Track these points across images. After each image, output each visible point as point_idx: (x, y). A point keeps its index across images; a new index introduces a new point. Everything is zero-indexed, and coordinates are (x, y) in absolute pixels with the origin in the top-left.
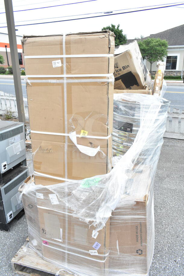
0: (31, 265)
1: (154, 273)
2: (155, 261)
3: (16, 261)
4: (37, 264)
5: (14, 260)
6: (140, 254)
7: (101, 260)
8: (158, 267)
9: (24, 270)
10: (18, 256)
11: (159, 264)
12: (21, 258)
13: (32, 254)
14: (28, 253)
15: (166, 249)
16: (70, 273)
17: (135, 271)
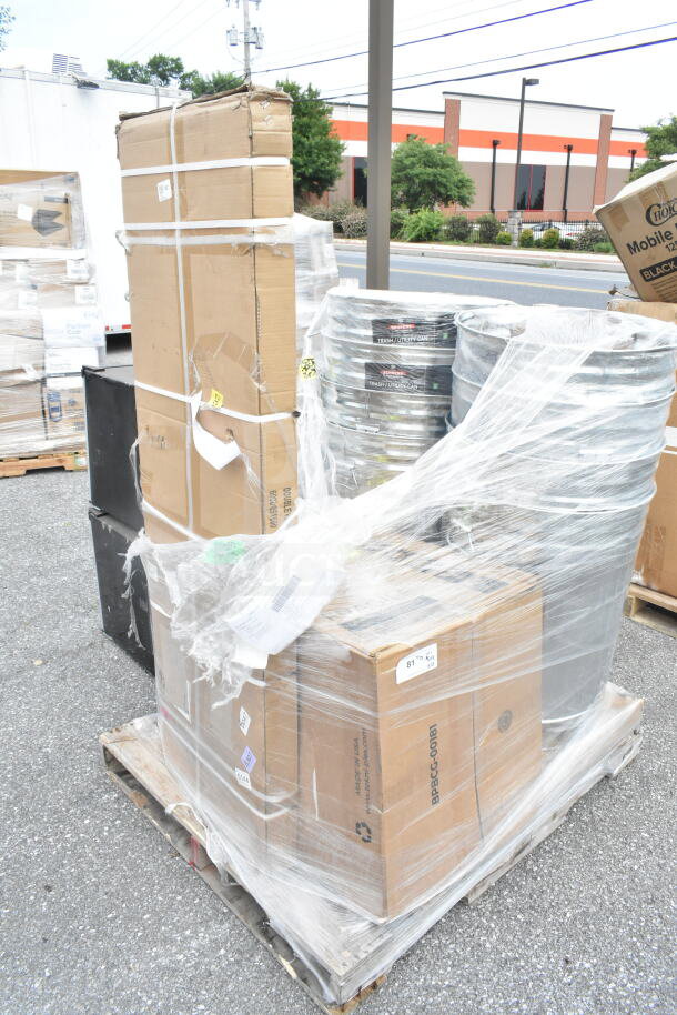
0: (131, 765)
1: (458, 955)
2: (493, 926)
3: (108, 741)
4: (146, 767)
5: (105, 739)
6: (364, 839)
7: (258, 809)
8: (488, 945)
9: (125, 777)
10: (120, 734)
11: (501, 940)
12: (123, 740)
13: (152, 743)
14: (144, 736)
15: (568, 915)
16: (200, 821)
17: (350, 890)
